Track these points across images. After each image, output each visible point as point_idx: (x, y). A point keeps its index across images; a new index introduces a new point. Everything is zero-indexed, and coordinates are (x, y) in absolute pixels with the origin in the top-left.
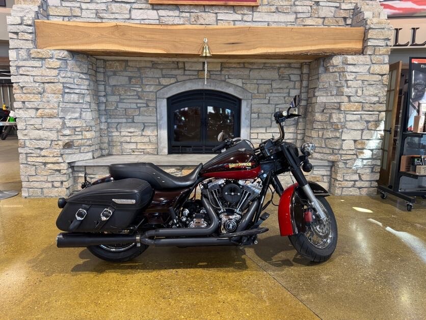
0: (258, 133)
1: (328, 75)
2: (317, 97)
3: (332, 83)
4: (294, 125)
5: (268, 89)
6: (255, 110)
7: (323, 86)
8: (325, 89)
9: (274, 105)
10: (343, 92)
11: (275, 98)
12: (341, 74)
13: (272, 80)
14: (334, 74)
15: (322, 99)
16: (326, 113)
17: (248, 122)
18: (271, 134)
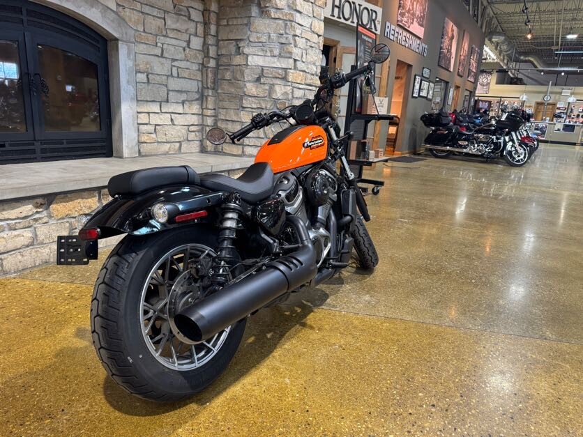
0: (148, 113)
1: (267, 21)
2: (247, 55)
3: (273, 36)
4: (197, 100)
5: (159, 28)
6: (142, 67)
7: (258, 38)
8: (261, 44)
9: (169, 62)
10: (291, 53)
11: (170, 47)
12: (289, 23)
13: (165, 12)
14: (277, 21)
15: (257, 60)
16: (264, 84)
17: (132, 90)
18: (169, 115)
